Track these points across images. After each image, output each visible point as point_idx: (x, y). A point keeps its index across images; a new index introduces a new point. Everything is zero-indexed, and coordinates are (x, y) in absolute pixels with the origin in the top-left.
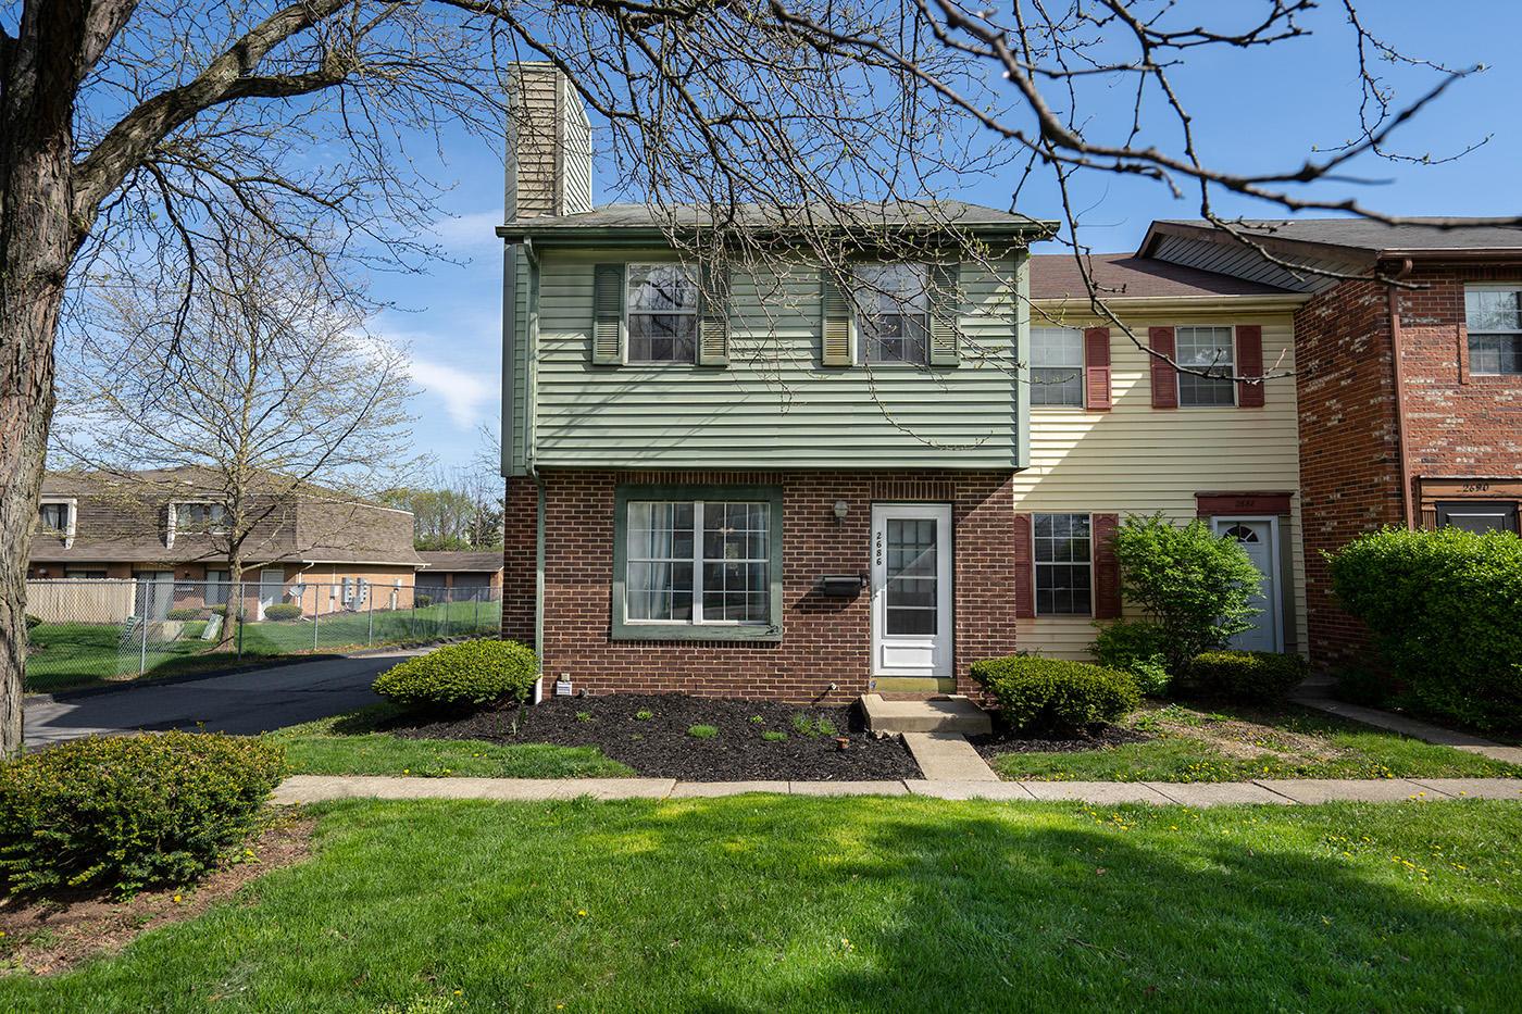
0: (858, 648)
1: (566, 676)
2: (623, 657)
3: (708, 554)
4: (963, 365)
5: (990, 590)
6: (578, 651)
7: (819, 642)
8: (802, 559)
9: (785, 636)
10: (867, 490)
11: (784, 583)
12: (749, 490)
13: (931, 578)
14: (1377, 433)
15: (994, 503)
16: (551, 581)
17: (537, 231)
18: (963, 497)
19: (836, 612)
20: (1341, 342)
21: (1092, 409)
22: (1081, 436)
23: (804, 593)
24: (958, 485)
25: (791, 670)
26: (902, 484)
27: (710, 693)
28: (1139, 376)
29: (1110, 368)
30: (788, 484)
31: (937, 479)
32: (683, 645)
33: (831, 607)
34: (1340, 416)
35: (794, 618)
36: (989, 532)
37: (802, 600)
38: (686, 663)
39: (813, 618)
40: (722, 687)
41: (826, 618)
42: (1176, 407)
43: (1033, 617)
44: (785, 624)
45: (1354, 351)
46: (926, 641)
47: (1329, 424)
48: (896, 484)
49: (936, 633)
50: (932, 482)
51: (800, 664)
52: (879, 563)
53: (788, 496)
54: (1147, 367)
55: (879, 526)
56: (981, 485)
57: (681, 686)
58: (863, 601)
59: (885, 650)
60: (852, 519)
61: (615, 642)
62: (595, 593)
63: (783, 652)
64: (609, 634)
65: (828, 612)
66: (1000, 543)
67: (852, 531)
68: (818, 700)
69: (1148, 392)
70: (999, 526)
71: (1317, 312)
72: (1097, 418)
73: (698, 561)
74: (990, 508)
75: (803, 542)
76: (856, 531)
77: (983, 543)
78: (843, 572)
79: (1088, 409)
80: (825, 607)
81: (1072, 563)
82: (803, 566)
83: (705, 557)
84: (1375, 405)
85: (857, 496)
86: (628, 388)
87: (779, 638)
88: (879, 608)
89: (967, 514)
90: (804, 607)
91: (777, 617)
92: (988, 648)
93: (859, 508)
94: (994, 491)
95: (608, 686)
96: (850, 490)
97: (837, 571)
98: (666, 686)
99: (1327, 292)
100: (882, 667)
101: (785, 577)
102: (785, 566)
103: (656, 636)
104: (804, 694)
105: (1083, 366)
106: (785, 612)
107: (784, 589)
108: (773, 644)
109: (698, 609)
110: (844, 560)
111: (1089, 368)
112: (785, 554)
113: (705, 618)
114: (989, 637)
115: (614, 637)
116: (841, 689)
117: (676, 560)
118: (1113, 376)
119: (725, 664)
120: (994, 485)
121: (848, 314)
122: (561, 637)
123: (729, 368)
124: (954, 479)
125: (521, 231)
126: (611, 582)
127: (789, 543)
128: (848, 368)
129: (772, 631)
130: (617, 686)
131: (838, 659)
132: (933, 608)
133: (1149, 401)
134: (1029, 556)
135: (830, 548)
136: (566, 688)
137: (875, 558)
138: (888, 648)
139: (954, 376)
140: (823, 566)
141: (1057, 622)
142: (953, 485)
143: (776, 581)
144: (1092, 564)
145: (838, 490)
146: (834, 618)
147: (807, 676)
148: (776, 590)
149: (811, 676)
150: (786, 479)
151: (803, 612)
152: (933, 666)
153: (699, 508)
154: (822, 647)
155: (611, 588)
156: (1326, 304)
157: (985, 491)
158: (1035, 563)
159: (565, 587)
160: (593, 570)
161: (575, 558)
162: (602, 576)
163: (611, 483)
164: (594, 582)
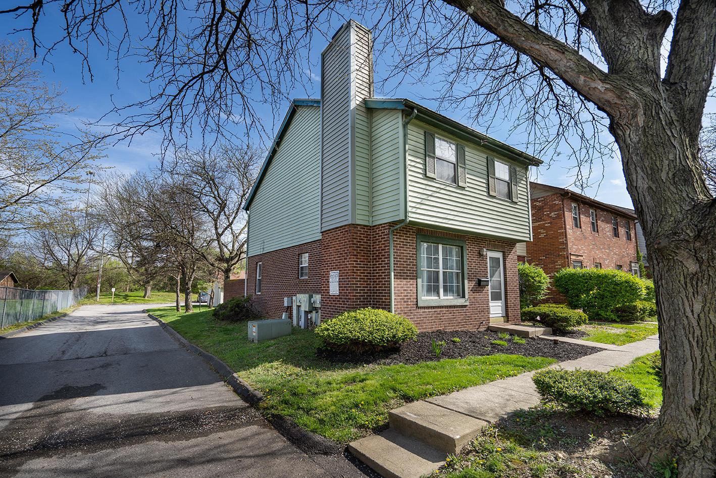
0: (487, 306)
2: (421, 315)
4: (519, 203)
5: (514, 284)
6: (406, 313)
7: (477, 305)
10: (486, 245)
12: (458, 241)
13: (499, 279)
14: (561, 240)
15: (513, 253)
16: (396, 278)
17: (420, 107)
18: (507, 250)
19: (481, 293)
20: (545, 213)
23: (473, 284)
24: (506, 246)
25: (471, 317)
26: (494, 244)
30: (467, 240)
33: (480, 290)
34: (545, 235)
35: (471, 295)
36: (513, 263)
37: (472, 288)
39: (475, 295)
40: (452, 326)
41: (479, 295)
44: (469, 298)
45: (551, 216)
46: (499, 303)
47: (540, 237)
48: (492, 243)
49: (501, 300)
50: (500, 244)
51: (473, 314)
53: (467, 245)
55: (488, 259)
56: (510, 246)
58: (487, 288)
61: (419, 308)
62: (410, 285)
63: (468, 310)
64: (417, 304)
65: (479, 293)
68: (478, 328)
71: (535, 204)
73: (441, 270)
74: (512, 255)
77: (512, 267)
78: (482, 276)
80: (479, 290)
83: (443, 269)
84: (560, 232)
85: (484, 247)
86: (438, 190)
87: (468, 304)
88: (490, 291)
89: (508, 256)
90: (473, 291)
91: (467, 295)
94: (513, 249)
96: (482, 244)
99: (539, 198)
100: (491, 314)
101: (469, 278)
102: (468, 273)
103: (433, 304)
104: (474, 326)
108: (466, 306)
109: (441, 291)
110: (482, 272)
112: (468, 269)
113: (444, 296)
114: (514, 301)
115: (420, 305)
116: (484, 323)
117: (428, 269)
119: (453, 316)
120: (513, 247)
121: (495, 177)
122: (399, 306)
123: (466, 189)
124: (505, 243)
125: (414, 105)
126: (416, 279)
127: (468, 264)
128: (495, 197)
129: (466, 301)
130: (431, 328)
132: (500, 291)
135: (478, 267)
137: (488, 272)
138: (492, 306)
139: (516, 206)
142: (504, 245)
143: (466, 280)
145: (479, 244)
146: (481, 295)
147: (475, 319)
148: (467, 283)
150: (466, 238)
151: (473, 293)
152: (501, 312)
153: (440, 246)
154: (479, 307)
155: (417, 282)
156: (539, 202)
157: (511, 248)
159: (401, 281)
160: (410, 273)
161: (404, 267)
162: (413, 276)
163: (414, 232)
164: (410, 279)
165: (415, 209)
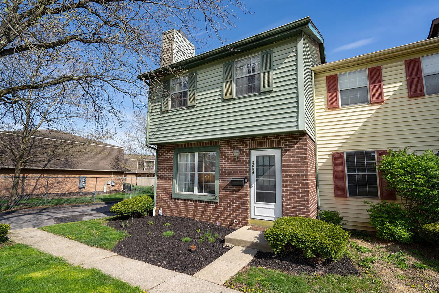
0: (244, 206)
1: (161, 209)
2: (175, 204)
3: (199, 170)
5: (297, 185)
6: (164, 201)
7: (231, 203)
8: (225, 172)
9: (220, 200)
10: (247, 145)
11: (220, 181)
12: (209, 148)
13: (273, 179)
15: (298, 147)
16: (159, 179)
18: (285, 145)
19: (236, 192)
21: (373, 103)
22: (369, 116)
23: (226, 184)
24: (282, 140)
25: (222, 213)
26: (260, 142)
27: (198, 219)
28: (401, 84)
29: (383, 83)
30: (221, 145)
31: (273, 138)
32: (190, 201)
33: (235, 190)
35: (223, 194)
36: (296, 160)
37: (225, 187)
38: (191, 207)
39: (229, 194)
40: (201, 217)
41: (233, 194)
42: (424, 95)
43: (346, 197)
44: (220, 195)
46: (271, 206)
48: (258, 142)
49: (275, 203)
50: (272, 140)
51: (224, 211)
52: (253, 173)
53: (221, 149)
54: (405, 79)
55: (253, 158)
56: (292, 140)
57: (189, 215)
58: (246, 188)
59: (255, 208)
60: (242, 156)
61: (173, 199)
62: (168, 183)
63: (219, 206)
64: (171, 196)
65: (234, 192)
66: (301, 164)
67: (242, 161)
68: (230, 225)
69: (406, 91)
70: (301, 157)
72: (378, 107)
73: (196, 172)
74: (296, 149)
75: (226, 166)
76: (244, 161)
77: (293, 164)
78: (239, 176)
79: (371, 103)
80: (233, 190)
81: (366, 173)
82: (226, 174)
83: (198, 171)
85: (244, 147)
87: (218, 201)
88: (253, 191)
89: (287, 152)
90: (226, 190)
91: (217, 193)
92: (296, 211)
93: (245, 152)
94: (298, 142)
95: (171, 213)
96: (241, 145)
97: (237, 176)
98: (185, 215)
100: (255, 215)
101: (220, 178)
102: (220, 174)
103: (183, 197)
104: (225, 222)
105: (368, 85)
106: (220, 191)
107: (220, 183)
108: (216, 203)
109: (196, 189)
110: (240, 172)
111: (371, 85)
112: (220, 170)
113: (198, 192)
114: (297, 206)
116: (238, 222)
117: (190, 172)
118: (384, 87)
119: (202, 209)
120: (298, 139)
121: (232, 79)
122: (160, 196)
123: (196, 106)
124: (281, 138)
126: (172, 179)
127: (221, 166)
128: (232, 99)
129: (215, 198)
131: (237, 210)
132: (274, 192)
133: (407, 95)
134: (344, 170)
135: (235, 168)
136: (161, 213)
137: (252, 171)
138: (257, 207)
139: (272, 95)
140: (232, 174)
141: (358, 200)
142: (280, 140)
143: (217, 180)
144: (377, 173)
145: (237, 146)
146: (236, 194)
147: (227, 216)
148: (217, 183)
149: (228, 216)
150: (221, 143)
151: (226, 192)
152: (274, 216)
153: (197, 154)
154: (232, 205)
155: (172, 181)
157: (294, 142)
158: (347, 173)
159: (162, 181)
160: (168, 175)
161: (164, 172)
162: (170, 177)
163: (173, 148)
164: (168, 179)
165: (153, 136)
